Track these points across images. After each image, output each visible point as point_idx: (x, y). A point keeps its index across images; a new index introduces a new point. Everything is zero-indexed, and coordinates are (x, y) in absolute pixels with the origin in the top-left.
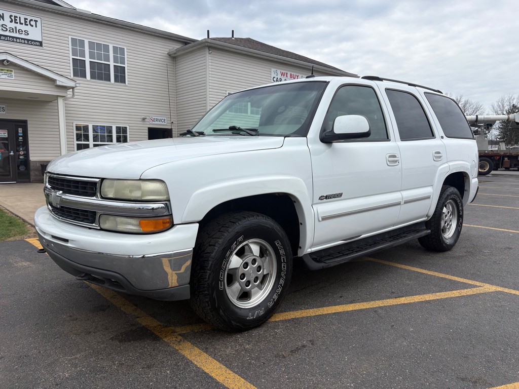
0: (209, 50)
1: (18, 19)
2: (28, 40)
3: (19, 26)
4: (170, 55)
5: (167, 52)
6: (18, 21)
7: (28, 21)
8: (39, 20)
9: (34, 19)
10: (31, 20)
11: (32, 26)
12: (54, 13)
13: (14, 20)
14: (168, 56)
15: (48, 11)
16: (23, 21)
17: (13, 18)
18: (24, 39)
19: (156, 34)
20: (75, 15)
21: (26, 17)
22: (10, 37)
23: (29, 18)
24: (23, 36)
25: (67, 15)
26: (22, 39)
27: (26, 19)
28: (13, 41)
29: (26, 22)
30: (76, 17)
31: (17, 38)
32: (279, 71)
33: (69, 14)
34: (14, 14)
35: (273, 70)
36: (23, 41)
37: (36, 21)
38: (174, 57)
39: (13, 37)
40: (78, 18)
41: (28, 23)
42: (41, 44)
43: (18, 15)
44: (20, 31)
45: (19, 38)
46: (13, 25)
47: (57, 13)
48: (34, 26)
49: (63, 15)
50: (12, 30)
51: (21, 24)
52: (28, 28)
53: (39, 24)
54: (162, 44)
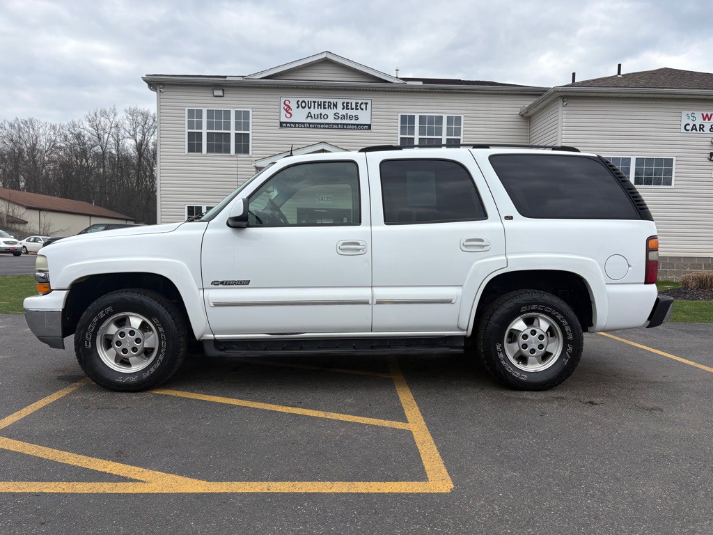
0: (564, 102)
1: (350, 105)
2: (357, 125)
3: (350, 112)
4: (522, 115)
5: (518, 113)
6: (350, 107)
7: (359, 105)
8: (369, 102)
9: (364, 101)
10: (362, 103)
11: (362, 109)
12: (385, 91)
13: (346, 106)
14: (520, 117)
15: (379, 91)
16: (354, 106)
17: (345, 105)
18: (354, 125)
19: (504, 92)
20: (406, 90)
21: (357, 101)
22: (341, 124)
23: (360, 102)
24: (353, 122)
25: (398, 91)
26: (352, 125)
27: (357, 103)
28: (344, 128)
29: (356, 106)
30: (407, 92)
31: (347, 125)
32: (698, 115)
33: (400, 89)
34: (346, 101)
35: (684, 113)
36: (352, 127)
37: (366, 104)
38: (527, 118)
39: (344, 124)
40: (410, 92)
41: (359, 107)
42: (369, 127)
43: (350, 101)
44: (350, 117)
45: (349, 124)
46: (345, 112)
47: (388, 91)
48: (364, 109)
49: (394, 91)
50: (344, 117)
51: (352, 109)
52: (359, 112)
53: (369, 106)
54: (513, 102)
